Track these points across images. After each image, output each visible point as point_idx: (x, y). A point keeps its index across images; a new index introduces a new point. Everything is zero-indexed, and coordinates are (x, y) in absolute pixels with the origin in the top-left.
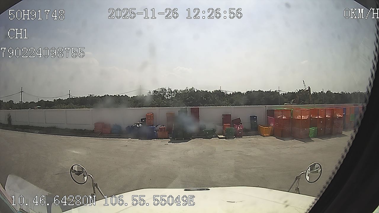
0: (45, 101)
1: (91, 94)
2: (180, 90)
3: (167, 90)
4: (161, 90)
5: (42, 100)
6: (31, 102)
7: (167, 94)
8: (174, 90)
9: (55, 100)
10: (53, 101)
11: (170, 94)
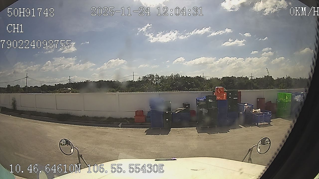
0: (47, 86)
1: (88, 80)
2: (166, 76)
3: (155, 76)
4: (150, 76)
5: (44, 85)
6: (35, 86)
7: (154, 80)
8: (160, 76)
9: (56, 84)
10: (54, 86)
11: (158, 80)
